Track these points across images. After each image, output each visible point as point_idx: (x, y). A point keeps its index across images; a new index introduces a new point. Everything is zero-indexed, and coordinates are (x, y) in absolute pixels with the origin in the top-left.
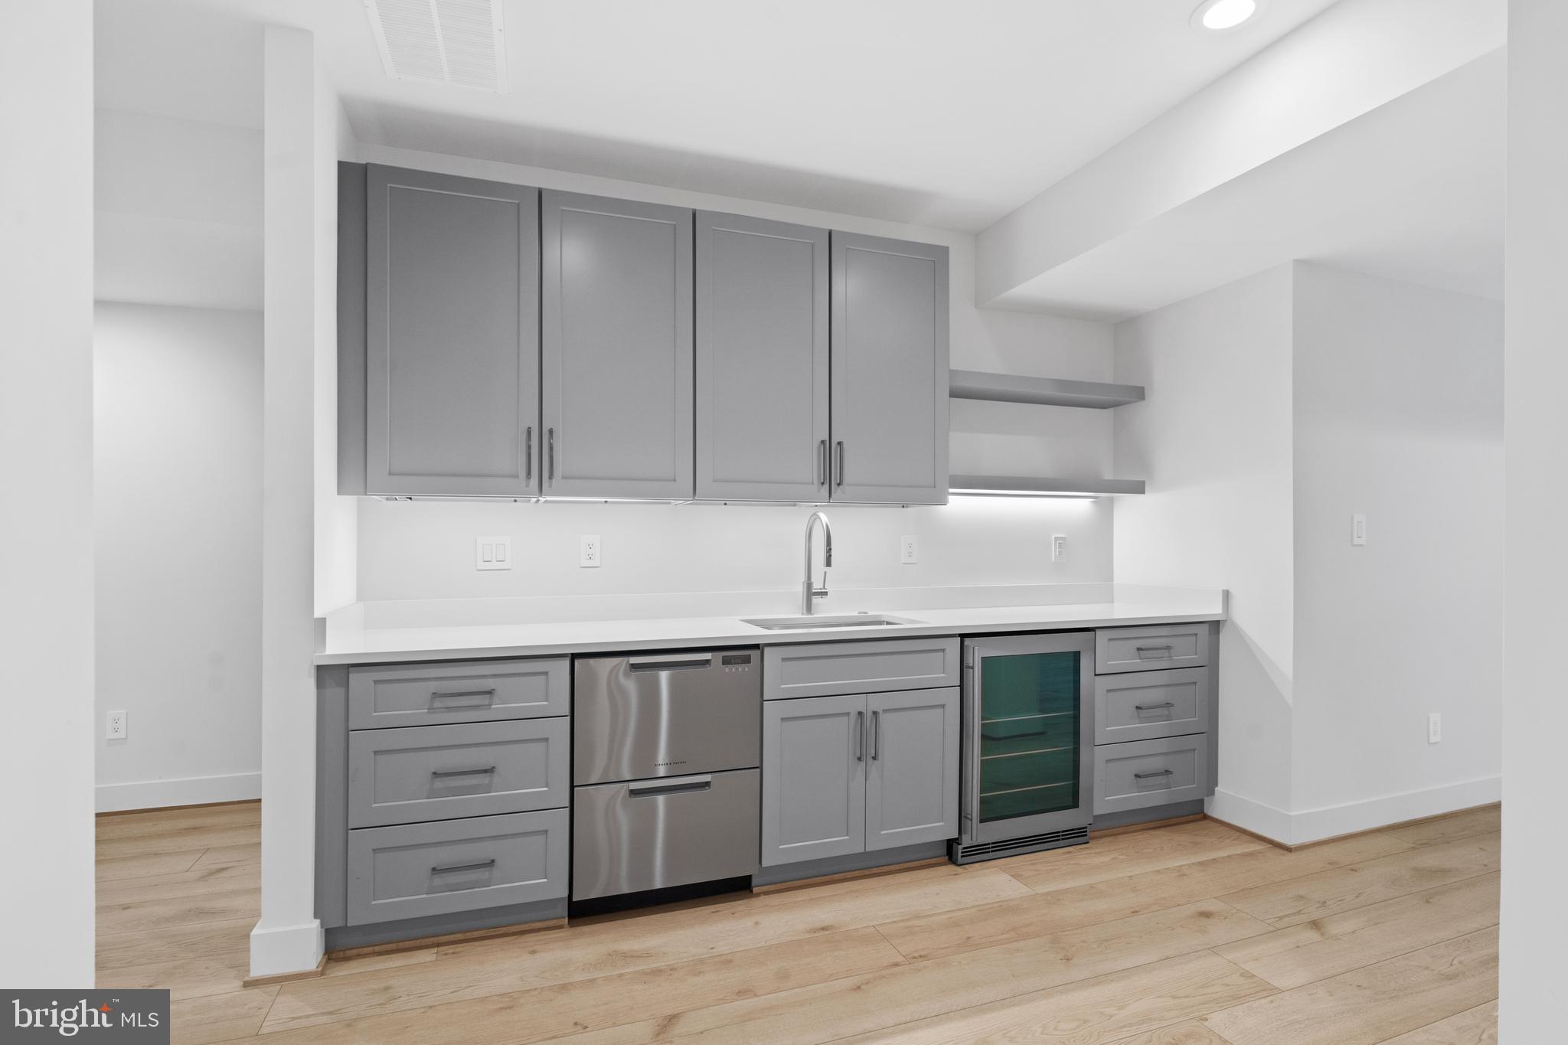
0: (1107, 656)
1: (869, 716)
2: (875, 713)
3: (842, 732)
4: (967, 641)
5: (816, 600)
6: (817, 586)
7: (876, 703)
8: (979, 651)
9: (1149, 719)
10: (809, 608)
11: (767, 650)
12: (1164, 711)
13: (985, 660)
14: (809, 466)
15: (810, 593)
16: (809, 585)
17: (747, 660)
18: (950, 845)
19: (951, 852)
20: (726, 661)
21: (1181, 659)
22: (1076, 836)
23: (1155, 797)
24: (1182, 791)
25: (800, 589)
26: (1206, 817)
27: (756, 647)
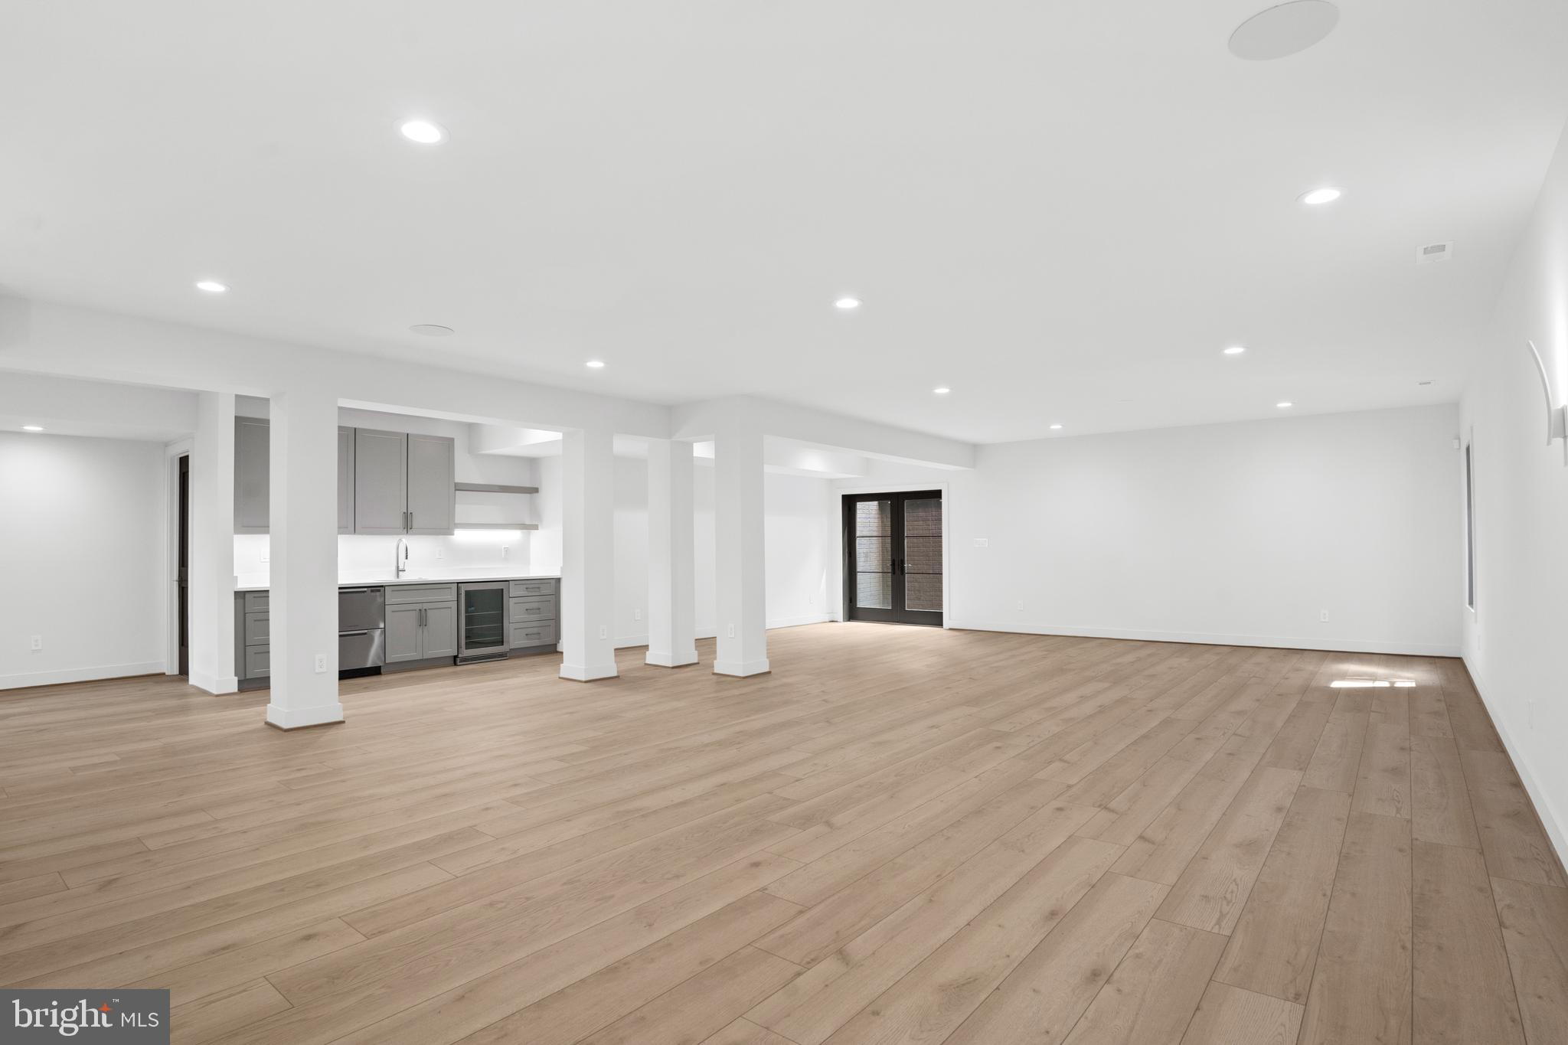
0: (514, 591)
1: (423, 611)
2: (425, 610)
3: (414, 616)
4: (459, 585)
5: (400, 573)
6: (401, 568)
7: (425, 606)
8: (464, 588)
9: (533, 614)
10: (398, 577)
11: (386, 588)
12: (538, 611)
13: (466, 591)
14: (399, 521)
15: (398, 570)
16: (398, 567)
17: (379, 591)
18: (455, 657)
19: (455, 660)
20: (372, 591)
21: (544, 592)
22: (502, 656)
23: (535, 643)
24: (548, 641)
25: (394, 568)
26: (557, 652)
27: (382, 586)
